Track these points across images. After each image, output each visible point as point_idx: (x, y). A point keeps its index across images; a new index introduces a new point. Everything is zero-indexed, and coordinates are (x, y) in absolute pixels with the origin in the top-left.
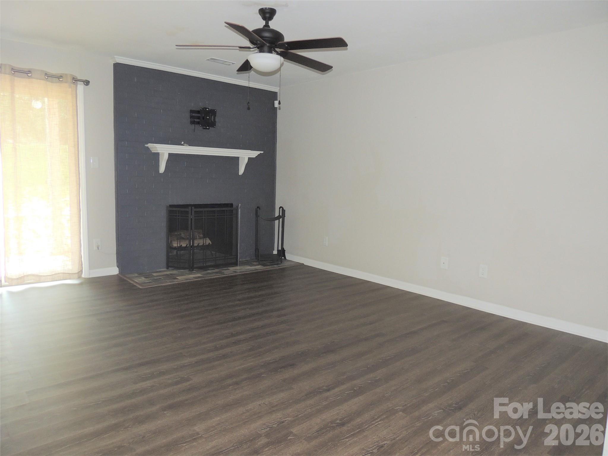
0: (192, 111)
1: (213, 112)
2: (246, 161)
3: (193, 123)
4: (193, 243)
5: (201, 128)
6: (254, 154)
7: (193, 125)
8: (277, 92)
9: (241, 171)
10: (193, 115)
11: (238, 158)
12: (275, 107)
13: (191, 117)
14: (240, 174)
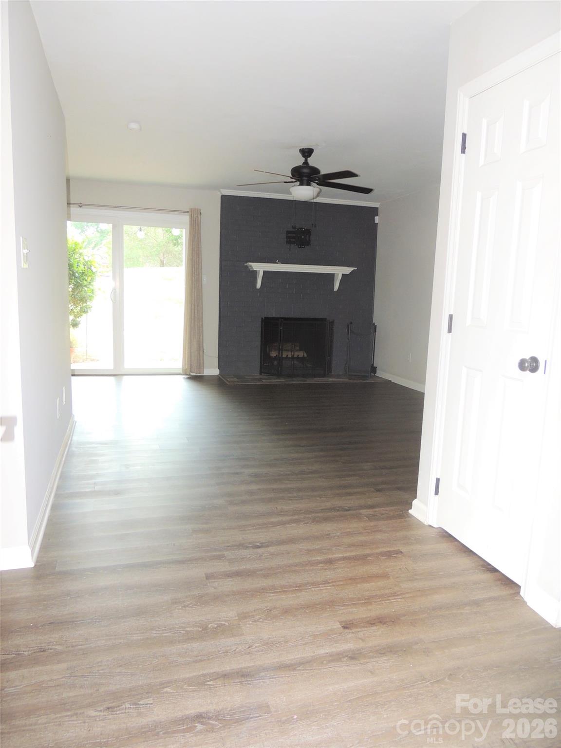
0: (288, 232)
1: (308, 232)
2: (340, 277)
3: (289, 242)
4: (282, 355)
5: (297, 247)
6: (347, 270)
7: (289, 245)
8: (378, 208)
9: (336, 287)
10: (289, 235)
11: (333, 275)
12: (375, 222)
13: (288, 237)
14: (335, 290)
